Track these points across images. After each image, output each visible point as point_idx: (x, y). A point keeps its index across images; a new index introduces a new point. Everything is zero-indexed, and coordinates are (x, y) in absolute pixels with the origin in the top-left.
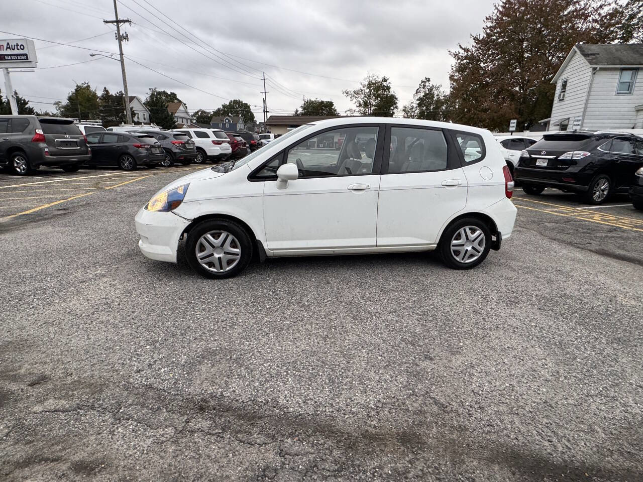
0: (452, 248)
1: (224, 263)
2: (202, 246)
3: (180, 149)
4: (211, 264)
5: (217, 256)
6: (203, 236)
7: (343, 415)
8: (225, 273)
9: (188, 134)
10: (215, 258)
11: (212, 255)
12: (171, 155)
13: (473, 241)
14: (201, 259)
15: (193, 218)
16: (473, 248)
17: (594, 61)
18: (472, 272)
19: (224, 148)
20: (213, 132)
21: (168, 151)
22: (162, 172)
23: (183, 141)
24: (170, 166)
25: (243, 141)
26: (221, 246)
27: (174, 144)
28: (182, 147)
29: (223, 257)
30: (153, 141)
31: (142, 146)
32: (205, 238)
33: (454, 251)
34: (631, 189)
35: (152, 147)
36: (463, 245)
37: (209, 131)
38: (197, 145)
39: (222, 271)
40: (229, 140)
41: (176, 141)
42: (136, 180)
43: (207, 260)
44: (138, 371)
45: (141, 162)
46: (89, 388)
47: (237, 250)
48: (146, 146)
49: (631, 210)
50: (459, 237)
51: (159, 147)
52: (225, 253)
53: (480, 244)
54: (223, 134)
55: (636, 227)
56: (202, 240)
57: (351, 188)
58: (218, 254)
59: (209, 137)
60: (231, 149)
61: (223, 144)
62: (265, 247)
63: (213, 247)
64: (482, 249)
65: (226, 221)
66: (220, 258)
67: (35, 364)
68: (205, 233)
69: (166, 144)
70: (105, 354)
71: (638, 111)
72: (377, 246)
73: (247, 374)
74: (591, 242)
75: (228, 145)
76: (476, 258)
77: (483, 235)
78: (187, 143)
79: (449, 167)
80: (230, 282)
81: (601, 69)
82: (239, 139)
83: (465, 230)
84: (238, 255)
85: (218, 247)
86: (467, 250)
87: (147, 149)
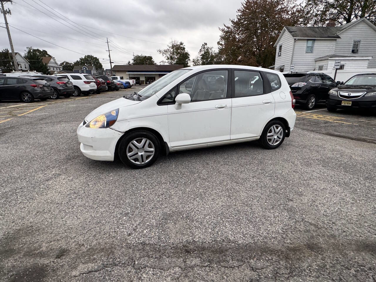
0: (268, 138)
1: (144, 158)
2: (130, 148)
3: (62, 87)
4: (137, 160)
5: (140, 154)
6: (131, 142)
7: (270, 240)
8: (145, 165)
9: (66, 77)
10: (139, 155)
11: (137, 153)
12: (58, 92)
13: (278, 133)
14: (130, 157)
15: (125, 131)
16: (278, 137)
17: (295, 35)
18: (277, 150)
19: (92, 86)
20: (84, 75)
21: (55, 89)
22: (53, 102)
23: (65, 82)
24: (57, 98)
25: (103, 81)
26: (142, 148)
27: (58, 84)
28: (65, 86)
29: (144, 155)
30: (44, 82)
31: (37, 86)
32: (132, 143)
33: (268, 139)
34: (327, 101)
35: (44, 86)
36: (273, 136)
37: (81, 75)
38: (74, 84)
39: (143, 163)
40: (94, 80)
41: (60, 82)
42: (38, 108)
43: (134, 157)
44: (129, 235)
45: (37, 97)
46: (103, 252)
47: (152, 149)
48: (40, 86)
49: (327, 112)
50: (271, 132)
51: (49, 86)
52: (145, 152)
53: (281, 134)
54: (91, 77)
55: (335, 120)
56: (130, 145)
57: (217, 107)
58: (141, 153)
59: (82, 79)
60: (96, 86)
61: (91, 84)
62: (169, 146)
63: (138, 148)
64: (281, 137)
65: (144, 131)
66: (142, 155)
67: (51, 242)
68: (132, 140)
69: (52, 84)
70: (98, 227)
71: (316, 61)
72: (230, 140)
73: (200, 225)
74: (321, 129)
75: (94, 84)
76: (279, 142)
77: (282, 129)
78: (68, 83)
79: (265, 92)
80: (149, 169)
81: (298, 40)
82: (100, 80)
83: (273, 127)
84: (152, 152)
85: (141, 148)
86: (275, 138)
87: (41, 88)
